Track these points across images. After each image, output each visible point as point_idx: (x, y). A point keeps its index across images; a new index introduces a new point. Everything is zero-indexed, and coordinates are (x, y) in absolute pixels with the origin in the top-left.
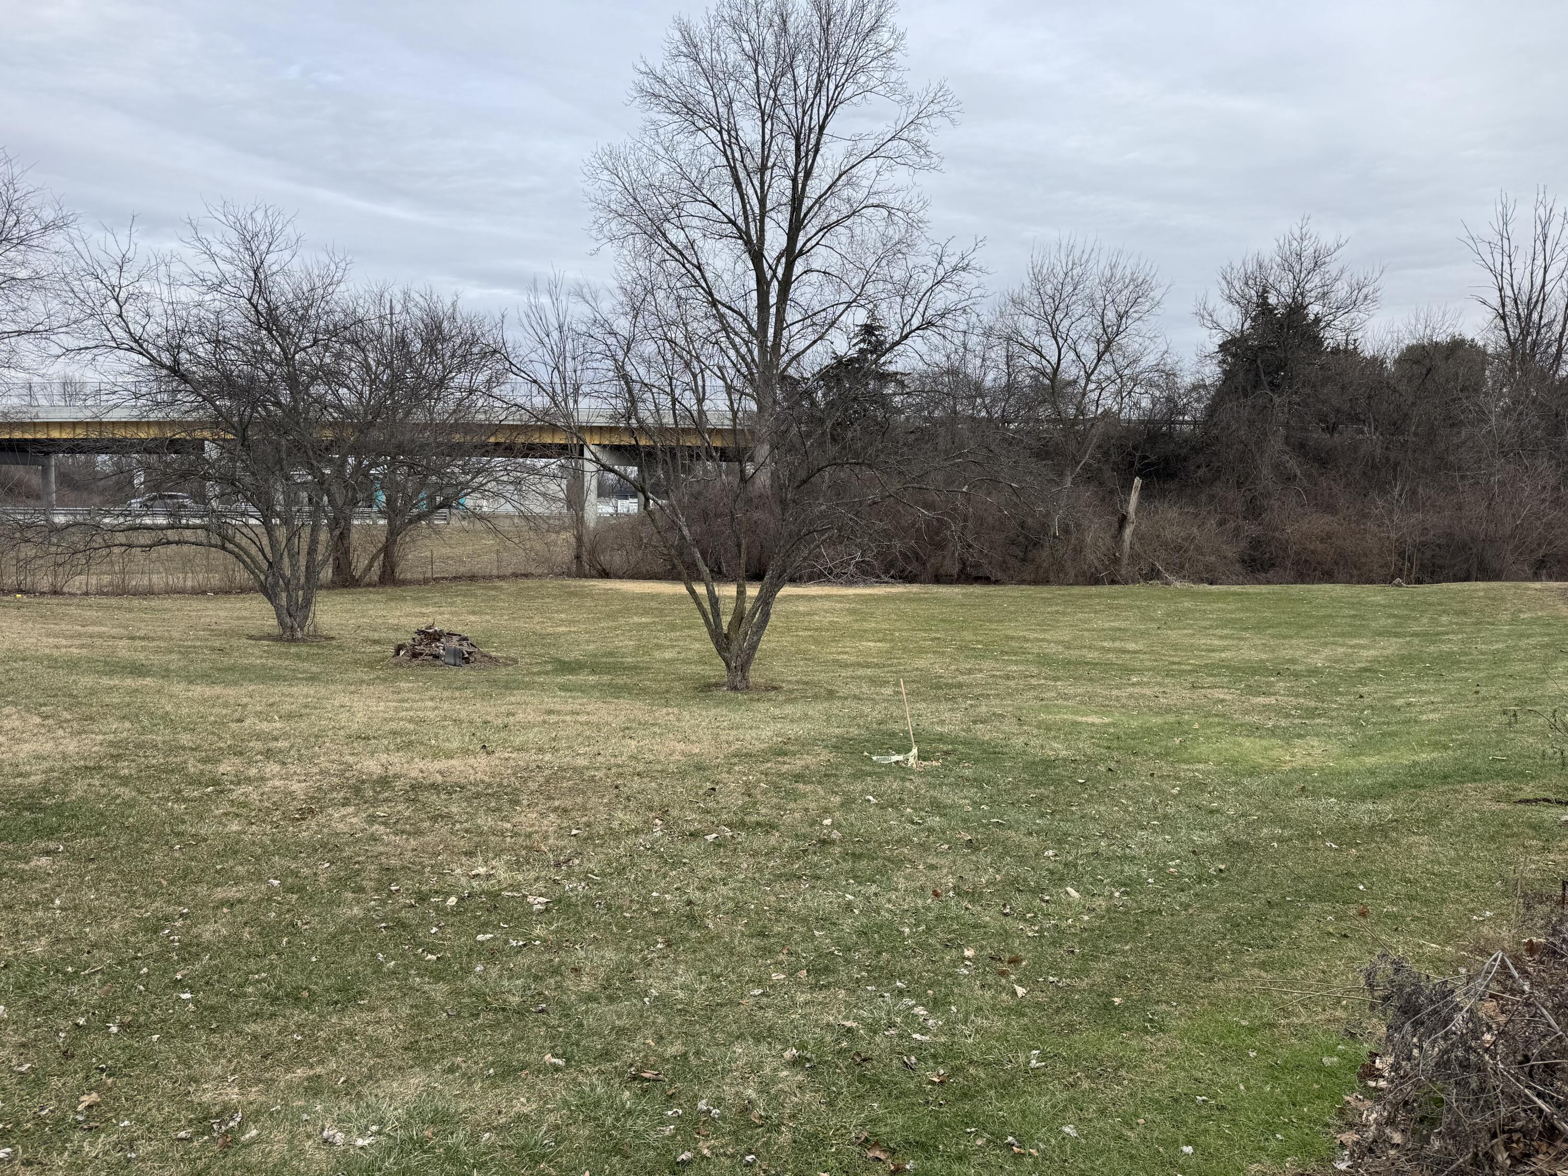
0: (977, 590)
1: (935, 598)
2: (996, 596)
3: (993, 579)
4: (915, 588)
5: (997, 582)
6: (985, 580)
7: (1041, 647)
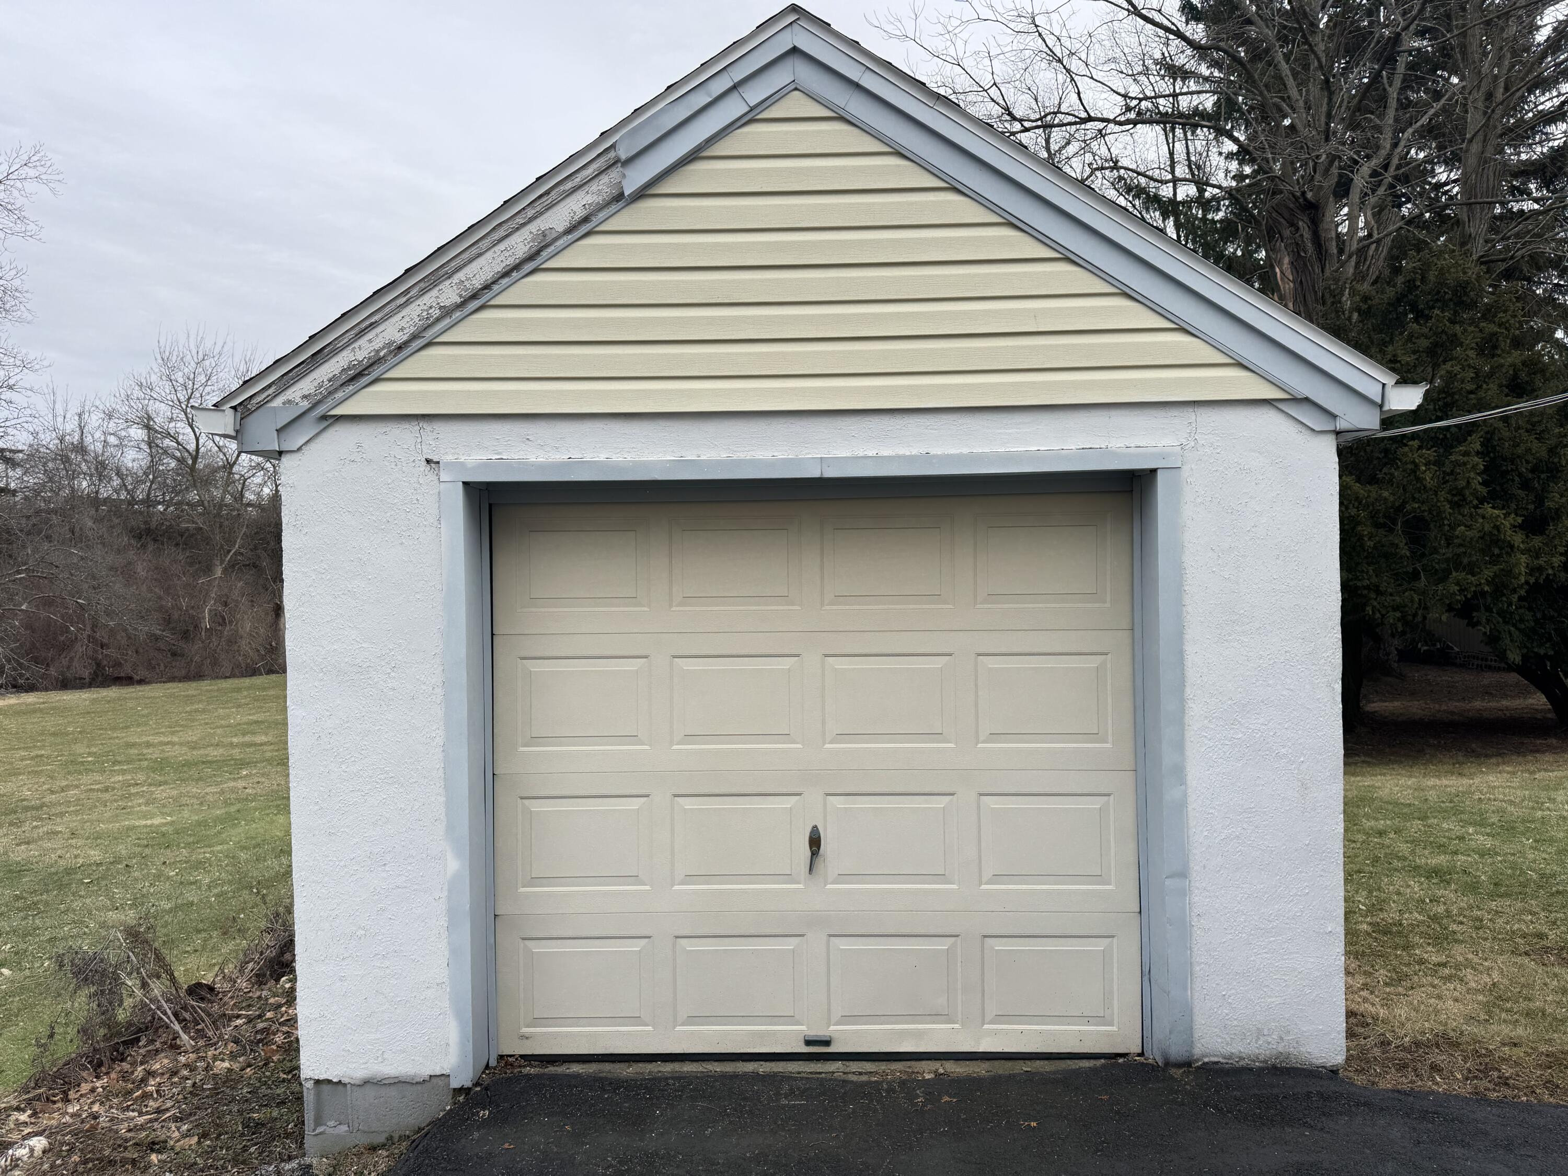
0: (113, 692)
1: (53, 708)
2: (131, 698)
3: (137, 678)
4: (30, 698)
5: (141, 682)
6: (127, 681)
7: (163, 751)
